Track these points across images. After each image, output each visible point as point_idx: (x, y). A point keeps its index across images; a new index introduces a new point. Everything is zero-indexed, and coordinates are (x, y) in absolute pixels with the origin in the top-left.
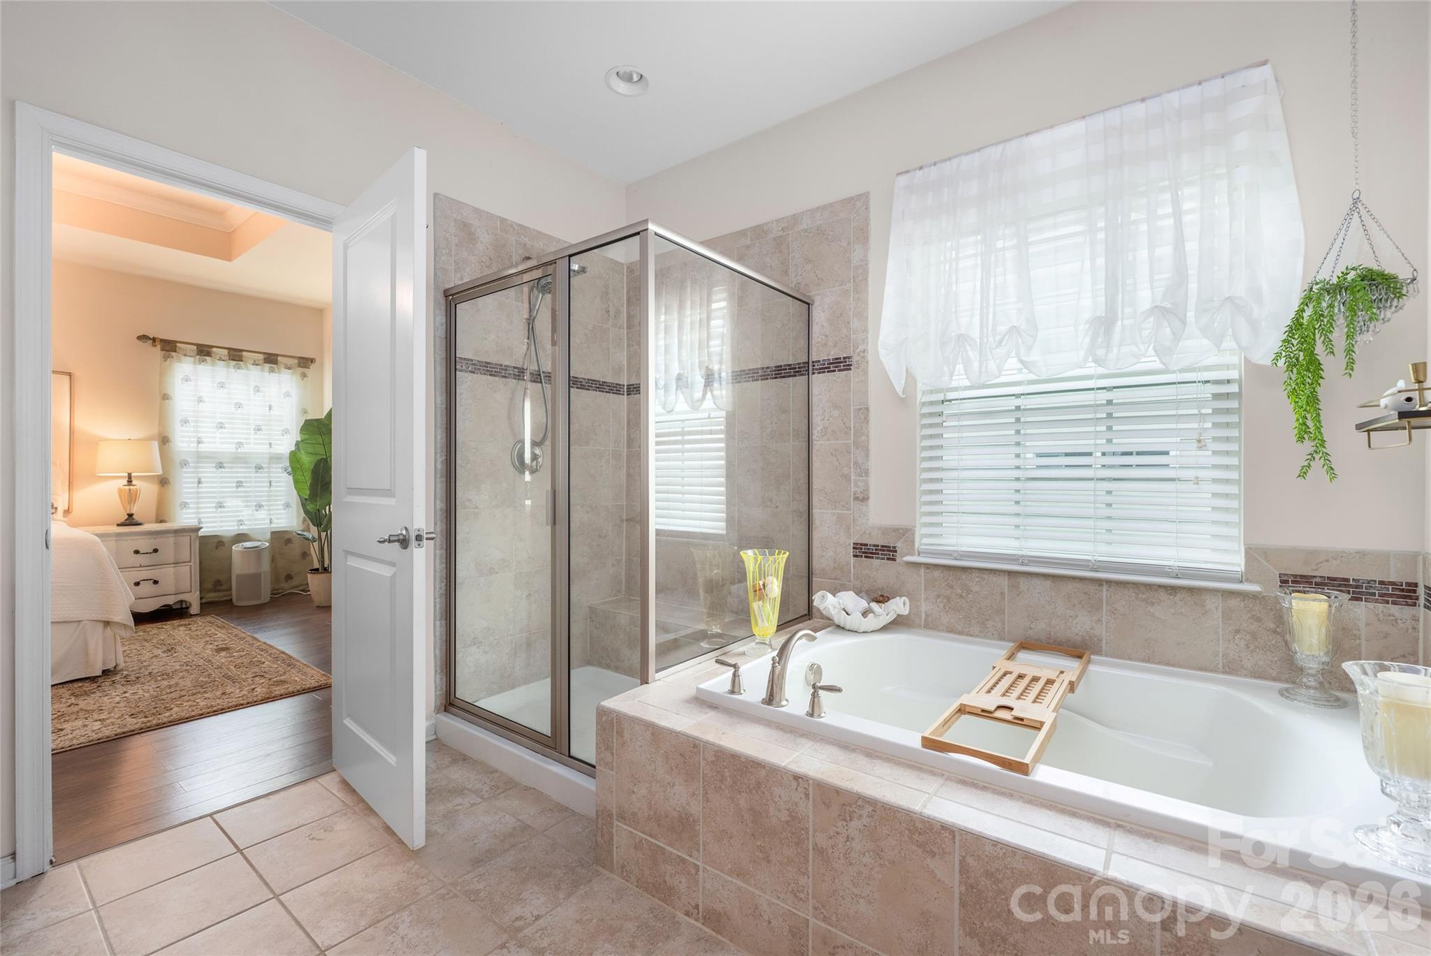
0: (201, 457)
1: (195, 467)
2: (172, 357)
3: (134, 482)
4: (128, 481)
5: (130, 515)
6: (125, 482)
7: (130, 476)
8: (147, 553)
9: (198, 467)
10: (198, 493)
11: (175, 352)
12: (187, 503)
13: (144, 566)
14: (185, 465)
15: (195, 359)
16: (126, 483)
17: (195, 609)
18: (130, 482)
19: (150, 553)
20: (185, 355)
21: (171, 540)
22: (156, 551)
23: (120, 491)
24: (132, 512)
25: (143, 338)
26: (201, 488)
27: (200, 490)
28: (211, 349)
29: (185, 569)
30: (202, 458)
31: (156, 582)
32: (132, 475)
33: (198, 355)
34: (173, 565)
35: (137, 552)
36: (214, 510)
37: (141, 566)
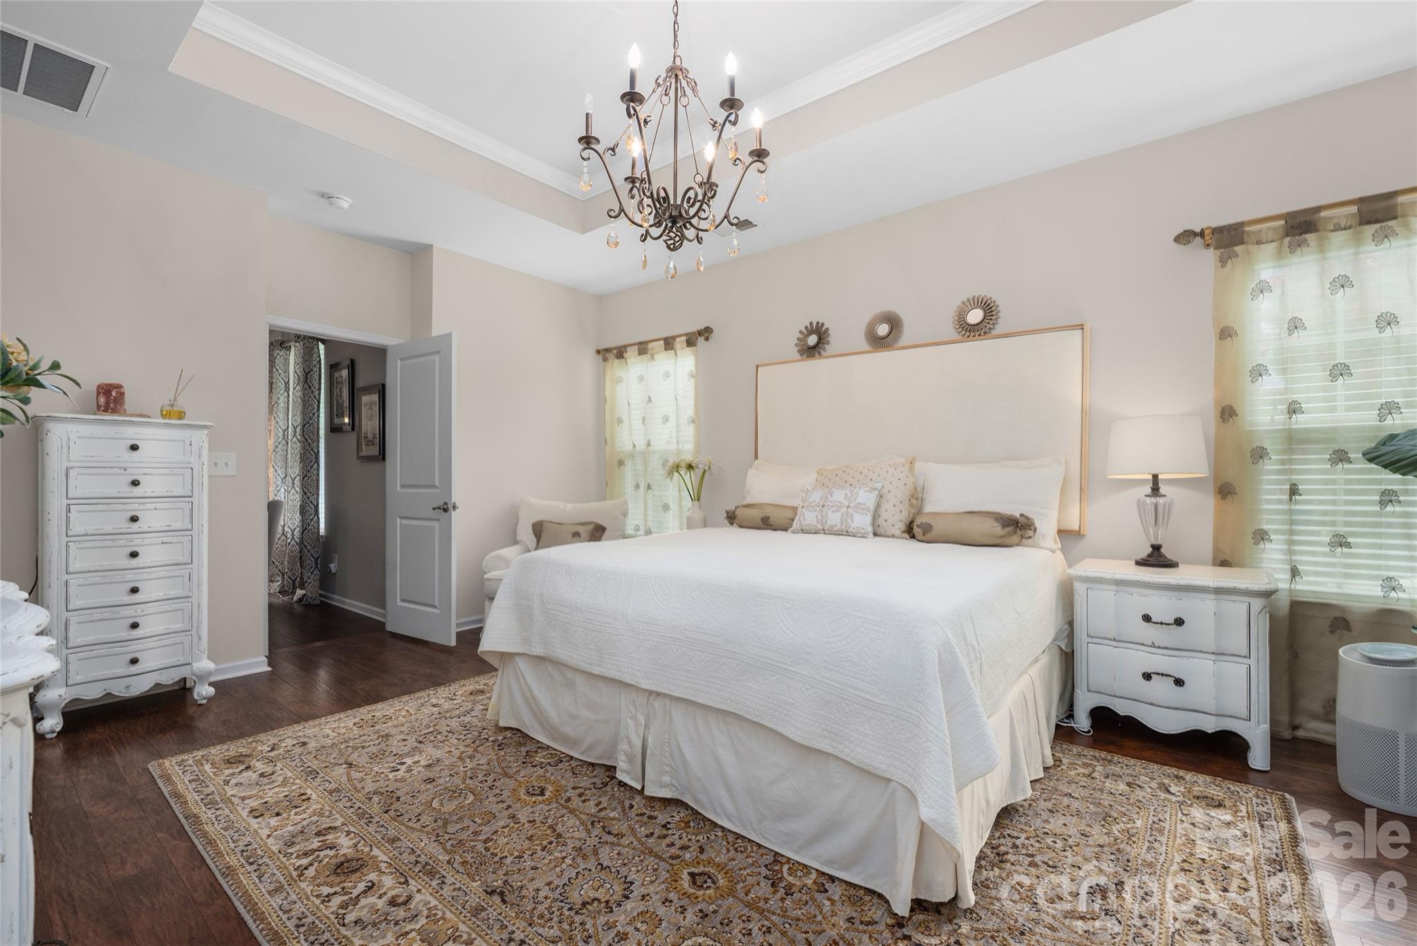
0: (1294, 441)
1: (1283, 462)
2: (1237, 255)
3: (1162, 491)
4: (1153, 489)
5: (1156, 548)
6: (1148, 489)
7: (1155, 477)
8: (1162, 623)
9: (1291, 461)
10: (1291, 512)
11: (1242, 243)
12: (1266, 533)
13: (1159, 647)
14: (1261, 457)
15: (1281, 246)
16: (1149, 491)
17: (1259, 758)
18: (1155, 490)
19: (1168, 624)
20: (1259, 243)
21: (1208, 604)
22: (1179, 622)
23: (1140, 505)
24: (1159, 543)
25: (1185, 237)
26: (1297, 502)
27: (1294, 507)
28: (1317, 215)
29: (1236, 671)
30: (1302, 441)
31: (1179, 682)
32: (1160, 477)
33: (1287, 235)
34: (1213, 657)
35: (1147, 618)
36: (1327, 549)
37: (1153, 646)
